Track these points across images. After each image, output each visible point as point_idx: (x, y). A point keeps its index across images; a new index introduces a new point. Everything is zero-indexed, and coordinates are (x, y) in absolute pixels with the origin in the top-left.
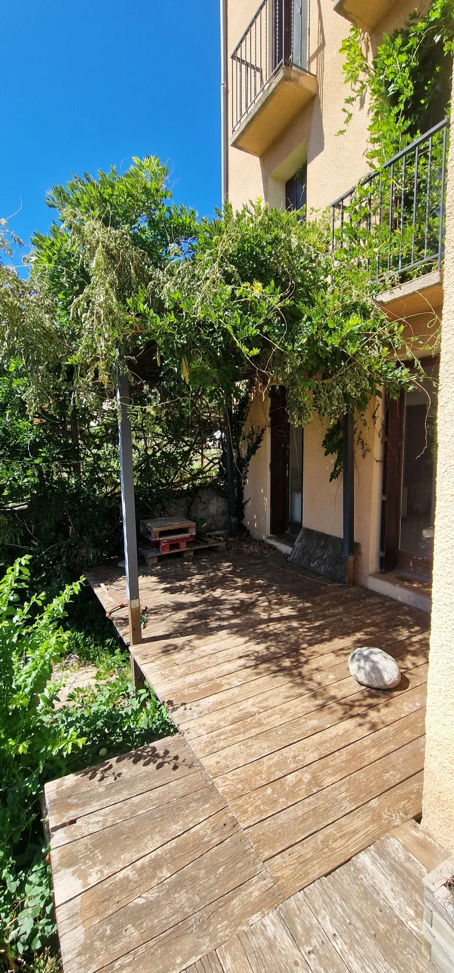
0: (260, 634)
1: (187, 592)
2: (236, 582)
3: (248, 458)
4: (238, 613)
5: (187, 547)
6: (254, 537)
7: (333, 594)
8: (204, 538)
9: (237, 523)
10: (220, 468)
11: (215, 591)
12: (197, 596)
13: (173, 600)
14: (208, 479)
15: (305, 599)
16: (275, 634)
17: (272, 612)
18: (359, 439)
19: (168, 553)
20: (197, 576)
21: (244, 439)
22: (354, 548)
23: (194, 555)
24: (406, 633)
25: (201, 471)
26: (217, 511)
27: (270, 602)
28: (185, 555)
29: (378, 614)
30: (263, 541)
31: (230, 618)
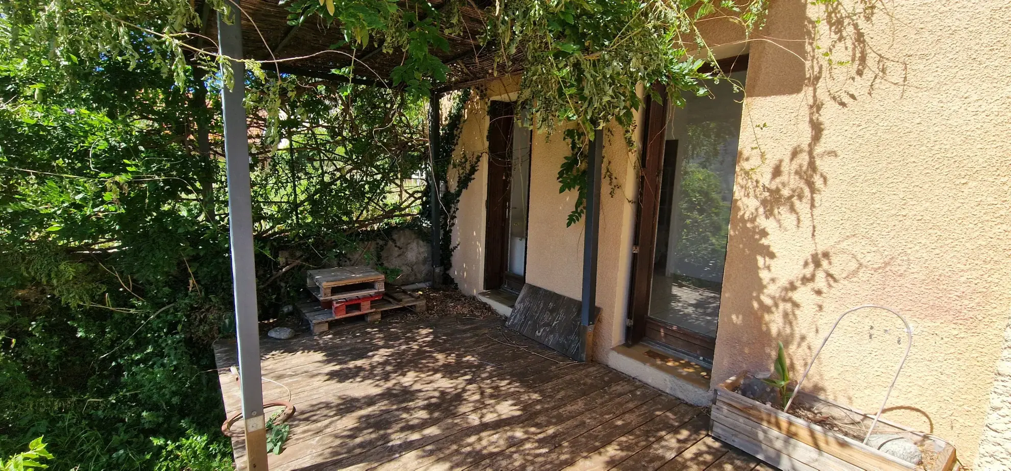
0: (469, 454)
1: (364, 379)
2: (437, 360)
3: (459, 193)
4: (436, 414)
5: (372, 308)
6: (464, 292)
7: (568, 378)
8: (396, 295)
9: (442, 273)
10: (423, 204)
11: (404, 375)
12: (377, 386)
13: (339, 394)
14: (409, 217)
15: (531, 388)
16: (492, 455)
17: (484, 411)
18: (608, 171)
19: (344, 316)
20: (382, 351)
21: (455, 166)
22: (595, 314)
23: (382, 318)
24: (671, 441)
25: (397, 207)
26: (417, 258)
27: (482, 393)
28: (369, 319)
29: (631, 411)
30: (474, 298)
31: (424, 424)
